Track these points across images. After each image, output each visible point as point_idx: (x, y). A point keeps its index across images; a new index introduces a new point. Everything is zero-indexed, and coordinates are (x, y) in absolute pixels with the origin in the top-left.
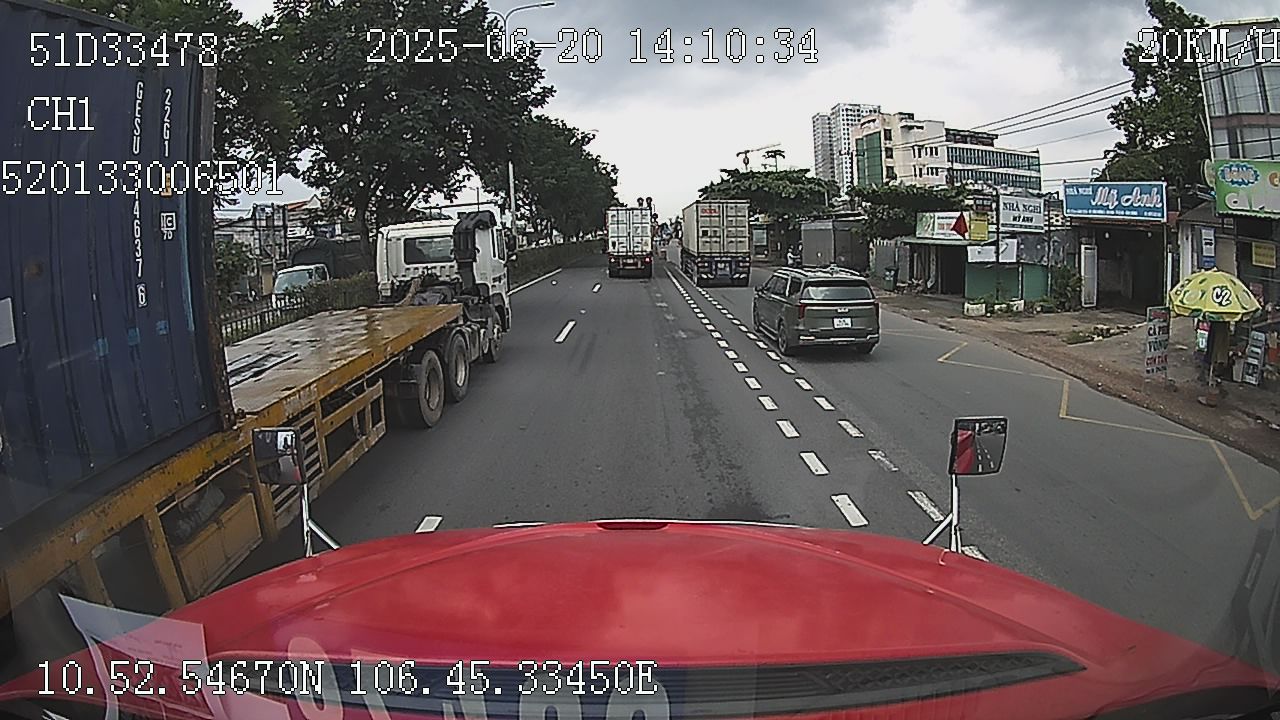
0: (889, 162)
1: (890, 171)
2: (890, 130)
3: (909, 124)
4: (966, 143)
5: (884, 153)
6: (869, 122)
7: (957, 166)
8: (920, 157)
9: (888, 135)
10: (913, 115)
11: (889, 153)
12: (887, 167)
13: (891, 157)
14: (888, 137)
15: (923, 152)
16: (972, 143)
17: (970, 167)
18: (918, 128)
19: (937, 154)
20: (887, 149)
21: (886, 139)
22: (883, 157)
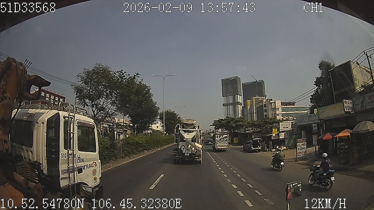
0: (265, 113)
1: (266, 116)
3: (271, 102)
4: (286, 105)
6: (260, 102)
7: (285, 113)
8: (274, 111)
9: (265, 105)
10: (272, 99)
11: (265, 111)
13: (266, 112)
15: (275, 109)
16: (288, 106)
17: (288, 112)
18: (273, 103)
19: (279, 110)
20: (265, 110)
21: (264, 107)
22: (264, 112)
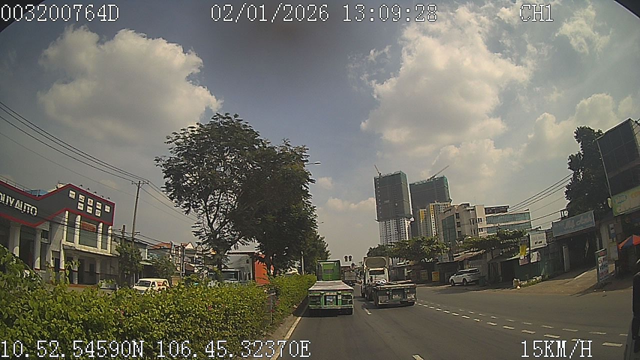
0: (459, 229)
1: (459, 233)
2: (458, 213)
3: (467, 209)
4: (494, 213)
5: (456, 224)
6: (448, 211)
7: (492, 225)
8: (473, 224)
9: (457, 216)
10: (469, 204)
11: (459, 224)
12: (458, 232)
13: (460, 226)
14: (458, 217)
15: (475, 220)
16: (497, 213)
17: (497, 225)
18: (472, 210)
19: (481, 221)
21: (457, 218)
22: (456, 227)
